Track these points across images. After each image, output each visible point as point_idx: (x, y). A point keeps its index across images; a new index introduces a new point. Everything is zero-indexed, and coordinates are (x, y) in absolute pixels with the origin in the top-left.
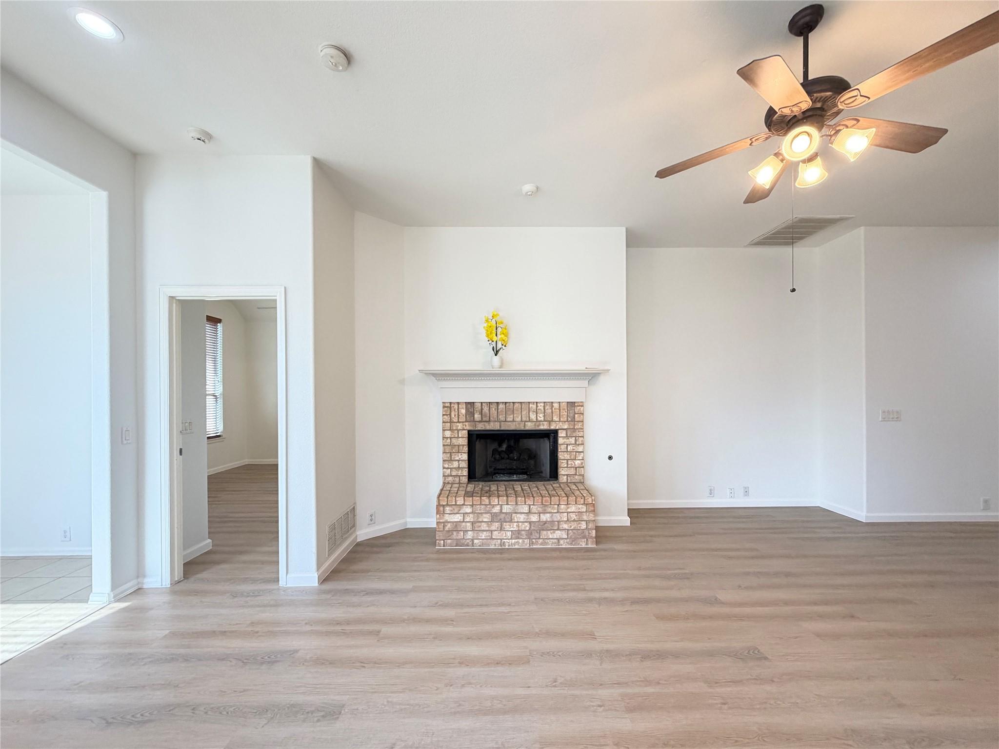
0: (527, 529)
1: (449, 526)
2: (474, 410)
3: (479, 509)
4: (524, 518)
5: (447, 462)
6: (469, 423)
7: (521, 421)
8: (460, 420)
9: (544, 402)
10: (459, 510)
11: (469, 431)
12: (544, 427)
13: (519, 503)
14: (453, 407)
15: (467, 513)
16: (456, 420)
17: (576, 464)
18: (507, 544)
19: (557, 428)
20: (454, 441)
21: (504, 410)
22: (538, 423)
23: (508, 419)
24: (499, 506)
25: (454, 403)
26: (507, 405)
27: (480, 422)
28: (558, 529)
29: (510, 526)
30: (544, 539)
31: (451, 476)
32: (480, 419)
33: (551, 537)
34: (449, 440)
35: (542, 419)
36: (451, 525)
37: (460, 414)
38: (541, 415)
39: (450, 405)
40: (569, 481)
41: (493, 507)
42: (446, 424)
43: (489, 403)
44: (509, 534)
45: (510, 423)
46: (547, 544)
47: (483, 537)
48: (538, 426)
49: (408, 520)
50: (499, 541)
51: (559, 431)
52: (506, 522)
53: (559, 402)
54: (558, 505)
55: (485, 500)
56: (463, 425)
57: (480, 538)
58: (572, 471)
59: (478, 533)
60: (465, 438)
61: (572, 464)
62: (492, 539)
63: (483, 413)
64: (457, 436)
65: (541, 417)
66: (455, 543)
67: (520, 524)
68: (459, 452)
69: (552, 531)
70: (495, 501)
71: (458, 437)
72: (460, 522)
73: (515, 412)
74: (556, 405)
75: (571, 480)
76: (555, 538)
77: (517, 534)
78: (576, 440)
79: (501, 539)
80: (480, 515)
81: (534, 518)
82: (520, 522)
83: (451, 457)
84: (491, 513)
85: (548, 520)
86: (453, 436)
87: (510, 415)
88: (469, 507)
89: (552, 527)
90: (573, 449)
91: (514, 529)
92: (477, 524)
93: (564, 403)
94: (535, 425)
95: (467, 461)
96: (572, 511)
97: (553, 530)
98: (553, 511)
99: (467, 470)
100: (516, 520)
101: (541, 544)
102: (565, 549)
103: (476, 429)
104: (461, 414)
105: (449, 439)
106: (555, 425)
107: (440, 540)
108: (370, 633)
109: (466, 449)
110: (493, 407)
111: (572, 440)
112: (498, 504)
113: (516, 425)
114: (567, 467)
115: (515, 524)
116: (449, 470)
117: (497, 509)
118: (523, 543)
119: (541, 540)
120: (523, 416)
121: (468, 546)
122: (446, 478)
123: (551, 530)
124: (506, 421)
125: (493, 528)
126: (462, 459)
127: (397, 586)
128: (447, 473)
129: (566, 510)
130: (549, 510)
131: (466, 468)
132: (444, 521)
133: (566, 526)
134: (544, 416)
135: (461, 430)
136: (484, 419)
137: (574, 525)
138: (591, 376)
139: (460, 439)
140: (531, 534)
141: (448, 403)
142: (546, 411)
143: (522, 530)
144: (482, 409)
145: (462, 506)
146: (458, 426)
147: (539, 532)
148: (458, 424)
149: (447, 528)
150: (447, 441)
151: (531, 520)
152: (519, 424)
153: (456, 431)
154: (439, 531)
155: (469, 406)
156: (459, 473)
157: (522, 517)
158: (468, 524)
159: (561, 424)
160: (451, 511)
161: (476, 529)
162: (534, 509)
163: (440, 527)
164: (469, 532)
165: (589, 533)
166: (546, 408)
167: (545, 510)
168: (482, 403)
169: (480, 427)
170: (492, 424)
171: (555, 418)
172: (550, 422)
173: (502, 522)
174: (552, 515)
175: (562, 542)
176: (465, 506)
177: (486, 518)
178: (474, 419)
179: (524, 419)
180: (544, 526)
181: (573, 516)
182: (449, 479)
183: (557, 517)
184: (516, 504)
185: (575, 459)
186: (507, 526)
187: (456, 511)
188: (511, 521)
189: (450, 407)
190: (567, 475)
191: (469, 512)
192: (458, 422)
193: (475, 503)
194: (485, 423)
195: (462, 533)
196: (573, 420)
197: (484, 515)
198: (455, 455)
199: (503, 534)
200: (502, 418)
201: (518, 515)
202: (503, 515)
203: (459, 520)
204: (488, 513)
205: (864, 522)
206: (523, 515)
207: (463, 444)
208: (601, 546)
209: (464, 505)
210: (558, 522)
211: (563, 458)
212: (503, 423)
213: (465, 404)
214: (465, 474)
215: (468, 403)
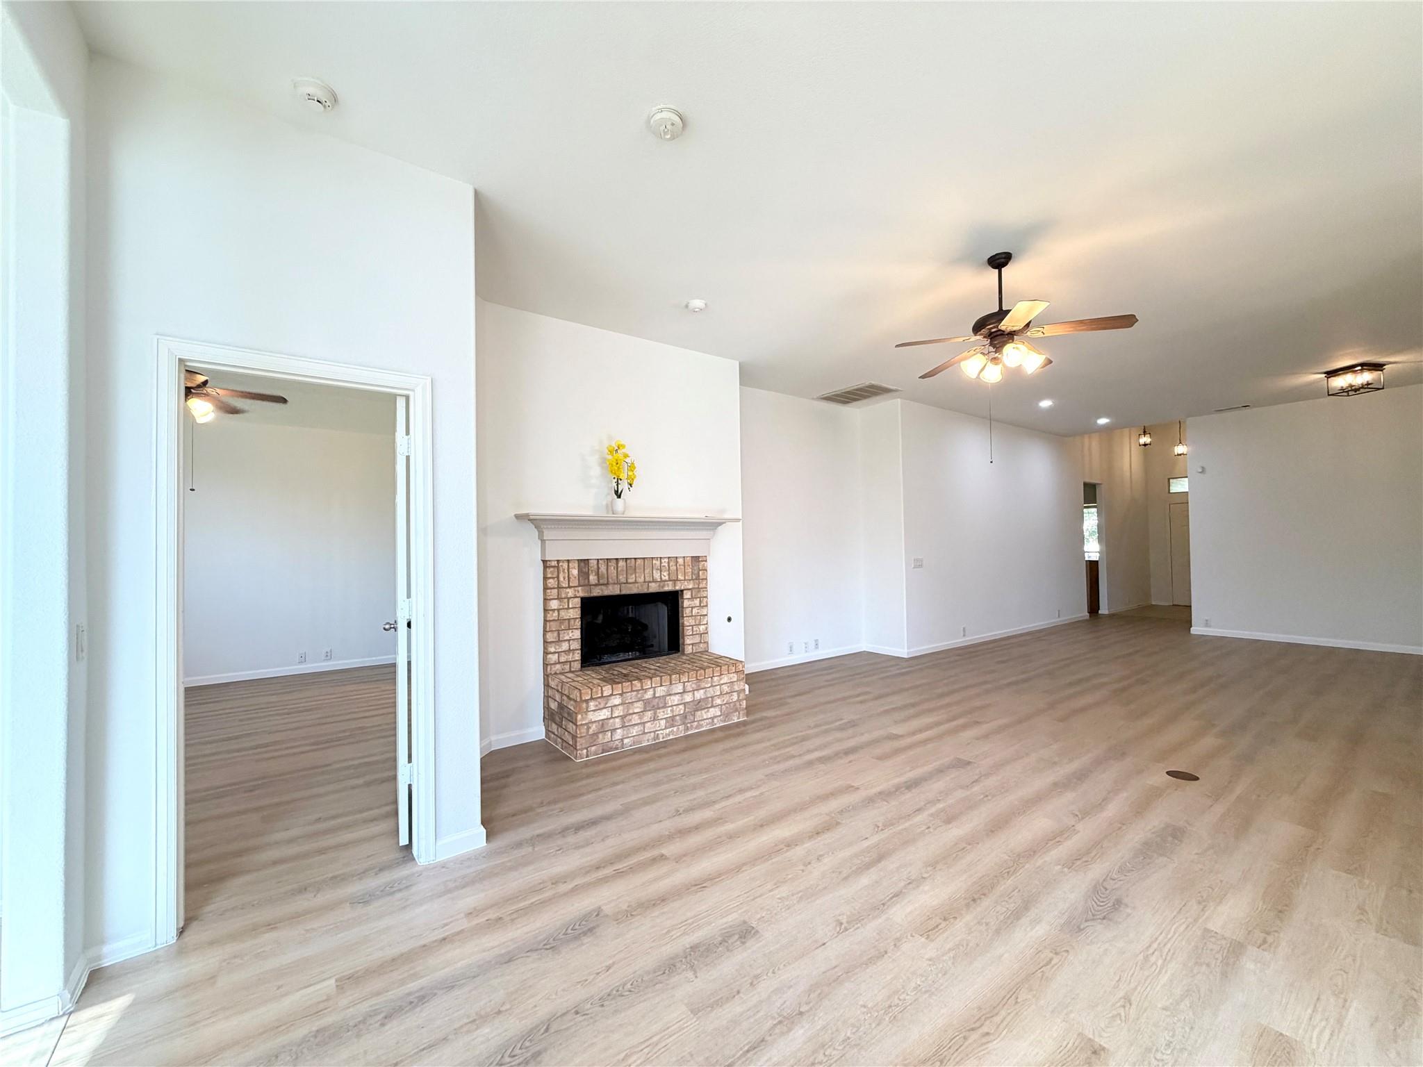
0: (682, 712)
1: (594, 728)
2: (589, 569)
3: (630, 697)
4: (678, 700)
5: (554, 644)
6: (583, 588)
7: (645, 582)
8: (571, 585)
9: (669, 558)
10: (606, 704)
11: (583, 599)
12: (669, 588)
13: (674, 682)
14: (562, 566)
15: (615, 706)
16: (565, 584)
17: (701, 629)
18: (661, 736)
19: (682, 588)
20: (563, 613)
21: (625, 569)
22: (662, 584)
23: (630, 581)
24: (652, 690)
25: (563, 561)
26: (628, 561)
27: (596, 585)
28: (712, 707)
29: (664, 712)
30: (698, 721)
31: (559, 663)
32: (597, 582)
33: (705, 717)
34: (556, 614)
35: (667, 578)
36: (596, 726)
37: (571, 576)
38: (666, 574)
39: (558, 564)
40: (694, 651)
41: (646, 692)
42: (553, 590)
43: (607, 559)
44: (663, 723)
45: (631, 585)
46: (702, 726)
47: (635, 734)
48: (663, 587)
49: (493, 738)
50: (652, 734)
51: (685, 592)
52: (659, 708)
53: (684, 557)
54: (712, 678)
55: (637, 684)
56: (575, 590)
57: (630, 735)
58: (697, 639)
59: (628, 729)
60: (577, 610)
61: (697, 631)
62: (644, 733)
63: (600, 573)
64: (566, 607)
65: (665, 576)
66: (601, 749)
67: (675, 707)
68: (569, 629)
69: (706, 710)
70: (648, 684)
71: (568, 608)
72: (607, 719)
73: (637, 571)
74: (681, 561)
75: (696, 649)
76: (710, 717)
77: (671, 721)
78: (700, 602)
79: (654, 732)
80: (630, 705)
81: (688, 698)
82: (675, 705)
83: (559, 637)
84: (643, 700)
85: (702, 697)
86: (561, 607)
87: (631, 574)
88: (618, 696)
89: (706, 704)
90: (698, 613)
91: (669, 716)
92: (627, 718)
93: (688, 558)
94: (659, 586)
95: (580, 640)
96: (725, 682)
97: (707, 708)
98: (707, 686)
99: (580, 652)
100: (670, 704)
101: (696, 728)
102: (721, 727)
103: (592, 595)
104: (573, 575)
105: (556, 611)
106: (680, 585)
107: (582, 749)
108: (654, 860)
109: (578, 623)
110: (613, 564)
111: (697, 602)
112: (652, 687)
113: (638, 588)
114: (692, 635)
115: (670, 709)
116: (557, 655)
117: (649, 695)
118: (679, 731)
119: (696, 723)
120: (646, 575)
121: (617, 749)
122: (553, 666)
123: (704, 709)
124: (627, 583)
125: (646, 719)
126: (573, 638)
127: (599, 811)
128: (554, 660)
129: (719, 682)
130: (703, 685)
131: (577, 650)
132: (587, 721)
133: (718, 701)
134: (669, 574)
135: (571, 598)
136: (601, 581)
137: (726, 698)
138: (712, 525)
139: (571, 610)
140: (686, 717)
141: (554, 561)
142: (671, 568)
143: (676, 716)
144: (598, 568)
145: (609, 698)
146: (568, 592)
147: (693, 713)
148: (568, 590)
149: (591, 732)
150: (554, 615)
151: (686, 701)
152: (642, 586)
153: (566, 600)
154: (581, 737)
155: (582, 564)
156: (570, 657)
157: (676, 699)
158: (617, 720)
159: (686, 583)
160: (597, 706)
161: (627, 724)
162: (689, 686)
163: (582, 731)
164: (617, 730)
165: (740, 705)
166: (670, 565)
167: (699, 686)
168: (598, 559)
169: (597, 592)
170: (610, 587)
171: (680, 577)
172: (675, 581)
173: (655, 708)
174: (706, 691)
175: (715, 720)
176: (613, 697)
177: (638, 707)
178: (589, 581)
179: (647, 579)
180: (698, 705)
181: (726, 688)
182: (557, 668)
183: (711, 692)
184: (671, 684)
185: (700, 625)
186: (661, 714)
187: (602, 706)
188: (664, 707)
189: (558, 567)
190: (692, 644)
191: (617, 703)
192: (569, 587)
193: (624, 691)
194: (602, 587)
195: (610, 734)
196: (698, 578)
197: (636, 705)
198: (564, 633)
199: (656, 724)
200: (622, 578)
201: (672, 697)
202: (657, 700)
203: (605, 717)
204: (639, 701)
205: (906, 657)
206: (677, 696)
207: (575, 617)
208: (752, 718)
209: (612, 695)
210: (712, 697)
211: (688, 624)
212: (623, 585)
213: (577, 562)
214: (577, 658)
215: (581, 560)
